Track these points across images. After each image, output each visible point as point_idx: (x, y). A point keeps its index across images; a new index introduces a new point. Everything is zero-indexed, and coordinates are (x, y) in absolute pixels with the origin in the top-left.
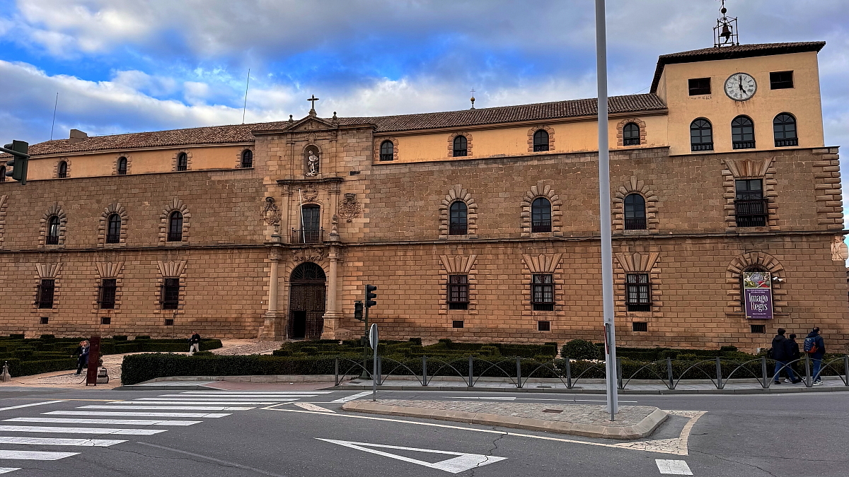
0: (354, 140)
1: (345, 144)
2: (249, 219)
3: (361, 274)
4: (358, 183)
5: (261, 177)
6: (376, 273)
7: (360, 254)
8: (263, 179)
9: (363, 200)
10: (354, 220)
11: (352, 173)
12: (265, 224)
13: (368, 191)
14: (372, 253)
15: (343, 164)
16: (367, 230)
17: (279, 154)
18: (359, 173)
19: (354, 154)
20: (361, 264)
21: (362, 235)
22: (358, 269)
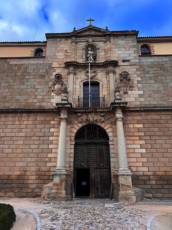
0: (123, 42)
1: (116, 44)
2: (39, 90)
3: (143, 134)
4: (129, 67)
5: (50, 62)
6: (157, 134)
7: (139, 118)
8: (52, 64)
9: (135, 78)
10: (129, 92)
11: (124, 61)
12: (53, 94)
13: (139, 73)
14: (150, 117)
15: (116, 55)
16: (142, 99)
17: (65, 49)
18: (129, 61)
19: (124, 49)
20: (141, 126)
21: (138, 103)
22: (139, 130)
